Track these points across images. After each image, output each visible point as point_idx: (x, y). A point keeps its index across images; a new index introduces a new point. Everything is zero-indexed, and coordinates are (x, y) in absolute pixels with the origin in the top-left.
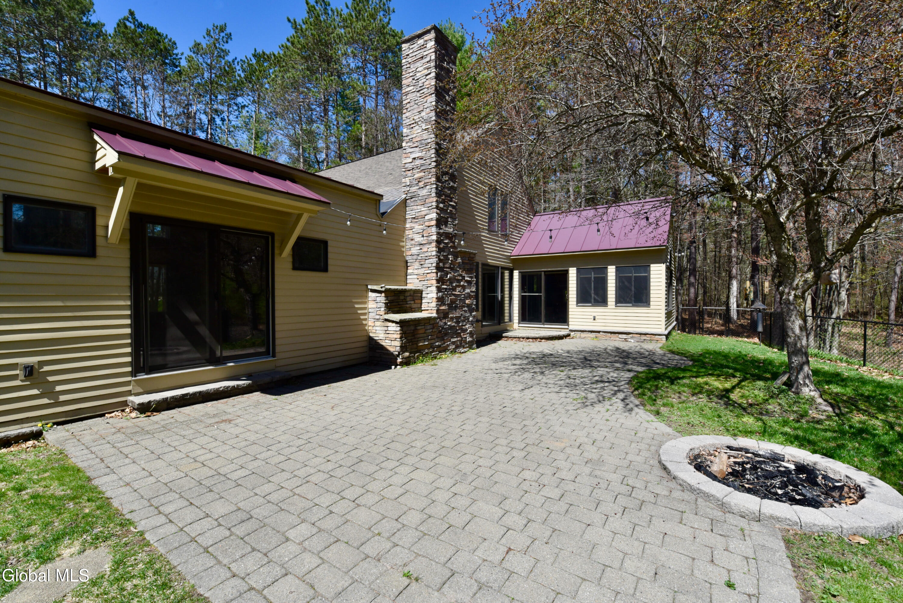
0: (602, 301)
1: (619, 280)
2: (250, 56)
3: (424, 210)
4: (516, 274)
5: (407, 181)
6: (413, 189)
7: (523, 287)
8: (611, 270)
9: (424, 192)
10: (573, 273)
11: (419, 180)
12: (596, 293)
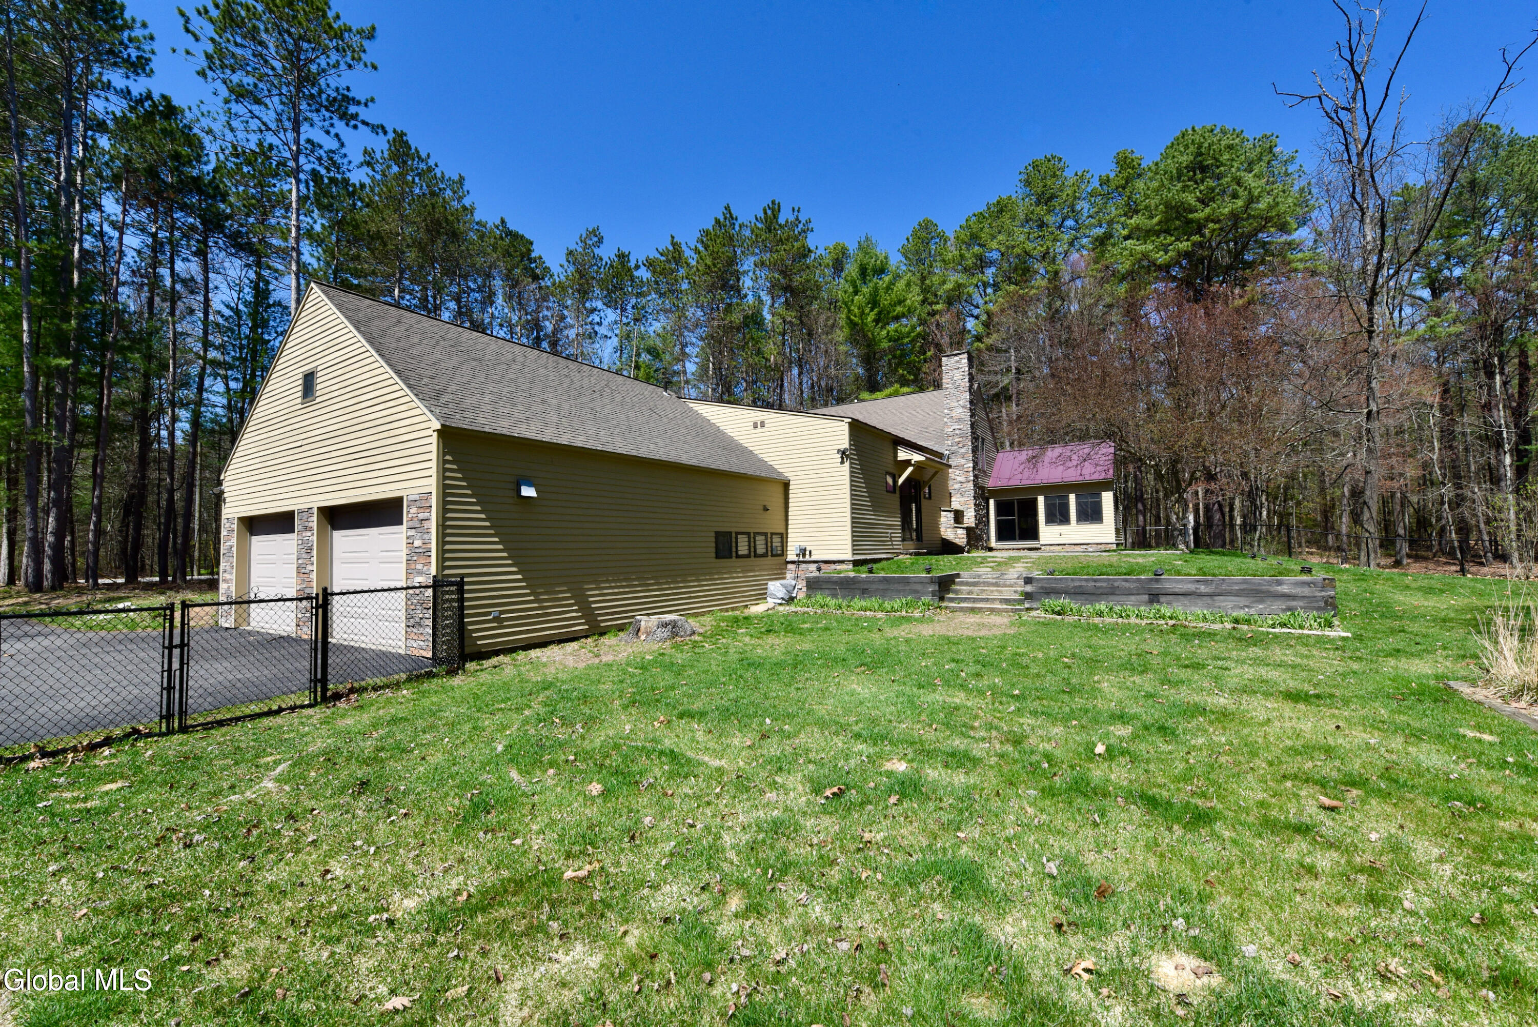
0: (1065, 520)
1: (1078, 504)
2: (613, 256)
3: (963, 461)
4: (992, 502)
5: (949, 443)
6: (954, 448)
7: (999, 513)
8: (1072, 498)
9: (963, 450)
10: (1041, 500)
11: (959, 443)
12: (1061, 514)
